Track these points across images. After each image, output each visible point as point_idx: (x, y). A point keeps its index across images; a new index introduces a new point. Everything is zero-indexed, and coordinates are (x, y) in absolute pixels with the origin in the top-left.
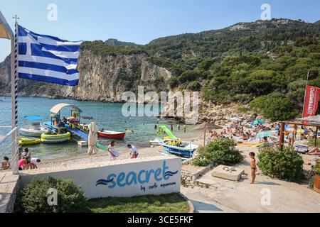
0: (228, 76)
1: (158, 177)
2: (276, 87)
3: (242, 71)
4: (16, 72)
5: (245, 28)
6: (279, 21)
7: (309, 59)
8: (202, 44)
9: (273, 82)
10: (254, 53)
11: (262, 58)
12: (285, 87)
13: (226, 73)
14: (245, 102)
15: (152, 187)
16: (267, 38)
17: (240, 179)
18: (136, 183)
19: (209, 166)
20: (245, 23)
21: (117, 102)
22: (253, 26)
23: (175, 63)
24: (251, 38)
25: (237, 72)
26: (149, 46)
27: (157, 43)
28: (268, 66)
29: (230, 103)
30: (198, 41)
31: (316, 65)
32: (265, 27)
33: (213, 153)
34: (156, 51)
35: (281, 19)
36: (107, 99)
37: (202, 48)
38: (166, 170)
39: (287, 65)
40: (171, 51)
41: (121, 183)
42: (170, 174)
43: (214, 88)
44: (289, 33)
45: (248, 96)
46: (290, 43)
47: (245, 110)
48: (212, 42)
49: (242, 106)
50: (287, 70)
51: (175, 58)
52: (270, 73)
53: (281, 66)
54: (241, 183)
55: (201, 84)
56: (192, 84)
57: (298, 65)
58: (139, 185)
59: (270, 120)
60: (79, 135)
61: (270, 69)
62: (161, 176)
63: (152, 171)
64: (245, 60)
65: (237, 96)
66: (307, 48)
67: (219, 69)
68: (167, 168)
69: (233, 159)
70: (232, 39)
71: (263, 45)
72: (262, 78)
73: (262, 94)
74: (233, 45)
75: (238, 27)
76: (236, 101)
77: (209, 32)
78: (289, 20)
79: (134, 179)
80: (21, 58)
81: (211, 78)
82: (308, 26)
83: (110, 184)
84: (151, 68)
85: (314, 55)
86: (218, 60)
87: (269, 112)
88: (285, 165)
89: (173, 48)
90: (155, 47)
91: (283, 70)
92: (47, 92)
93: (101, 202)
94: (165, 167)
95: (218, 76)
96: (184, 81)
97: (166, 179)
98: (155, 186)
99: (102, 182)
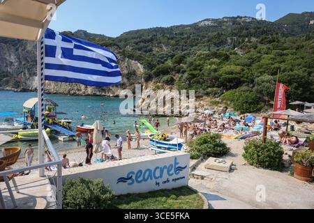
0: (201, 70)
1: (171, 173)
2: (244, 82)
3: (214, 67)
4: (42, 74)
5: (212, 24)
6: (243, 19)
7: (272, 56)
8: (172, 39)
9: (242, 77)
10: (221, 48)
11: (231, 54)
12: (252, 81)
13: (199, 67)
14: (216, 96)
15: (165, 182)
16: (233, 34)
17: (231, 170)
18: (151, 179)
19: (200, 159)
20: (213, 20)
21: (88, 95)
22: (220, 22)
23: (147, 56)
24: (218, 33)
25: (209, 67)
26: (119, 39)
27: (129, 36)
28: (237, 62)
29: (202, 97)
30: (168, 36)
31: (278, 62)
32: (231, 24)
33: (203, 146)
34: (127, 45)
35: (245, 17)
36: (77, 92)
37: (173, 42)
38: (177, 166)
39: (253, 61)
40: (142, 44)
41: (139, 179)
42: (180, 169)
43: (188, 82)
44: (253, 31)
45: (219, 90)
46: (253, 39)
47: (216, 103)
48: (182, 37)
49: (214, 100)
50: (254, 66)
51: (146, 51)
52: (238, 68)
53: (248, 62)
54: (233, 174)
55: (175, 78)
56: (166, 78)
57: (263, 61)
58: (154, 181)
59: (239, 112)
60: (59, 130)
61: (238, 65)
62: (173, 171)
63: (165, 167)
64: (215, 55)
65: (209, 90)
66: (270, 46)
67: (191, 64)
68: (178, 163)
69: (221, 151)
70: (201, 34)
71: (230, 41)
72: (232, 73)
73: (231, 88)
74: (201, 40)
75: (207, 23)
76: (208, 94)
77: (179, 26)
78: (253, 18)
79: (150, 175)
80: (48, 60)
81: (184, 72)
82: (269, 24)
83: (130, 181)
84: (123, 60)
85: (277, 53)
86: (189, 54)
87: (238, 105)
88: (268, 156)
89: (145, 41)
90: (126, 40)
91: (250, 65)
92: (11, 84)
93: (124, 199)
94: (176, 163)
95: (191, 70)
96: (158, 74)
97: (177, 174)
98: (168, 181)
99: (122, 180)
